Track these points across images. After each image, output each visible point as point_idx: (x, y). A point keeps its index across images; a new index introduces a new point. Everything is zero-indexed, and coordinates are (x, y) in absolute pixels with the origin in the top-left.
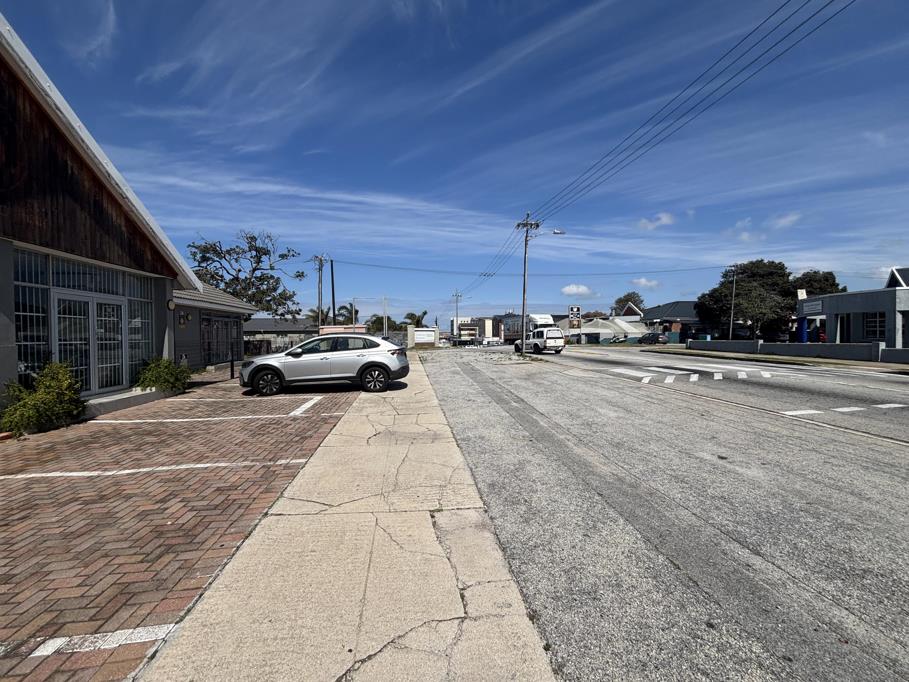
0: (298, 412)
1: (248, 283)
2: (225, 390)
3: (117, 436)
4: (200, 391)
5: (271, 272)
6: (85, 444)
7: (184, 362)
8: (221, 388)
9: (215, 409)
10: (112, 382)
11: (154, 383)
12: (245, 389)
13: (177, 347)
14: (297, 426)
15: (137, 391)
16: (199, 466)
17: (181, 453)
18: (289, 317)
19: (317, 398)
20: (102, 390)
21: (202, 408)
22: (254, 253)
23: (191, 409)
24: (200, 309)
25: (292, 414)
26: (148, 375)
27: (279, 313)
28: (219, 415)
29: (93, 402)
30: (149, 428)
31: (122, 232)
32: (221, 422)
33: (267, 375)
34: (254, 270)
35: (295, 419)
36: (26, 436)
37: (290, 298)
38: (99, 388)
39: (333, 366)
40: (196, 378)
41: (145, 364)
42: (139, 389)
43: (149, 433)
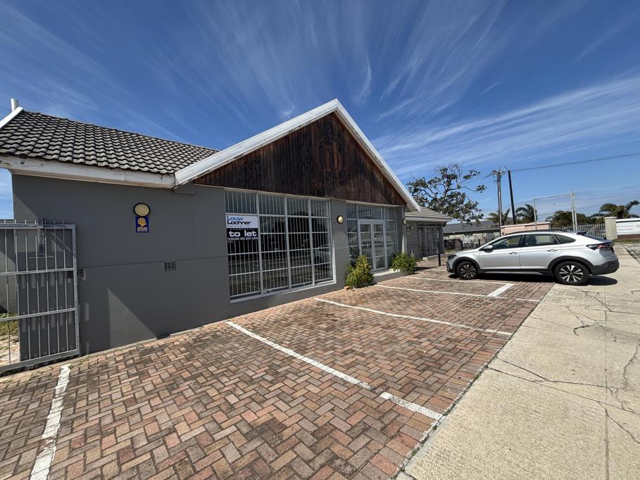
0: (494, 294)
1: (443, 201)
2: (437, 273)
3: (387, 295)
4: (422, 273)
5: (458, 190)
6: (376, 296)
7: (413, 255)
8: (434, 272)
9: (434, 285)
10: (381, 266)
11: (399, 266)
12: (450, 274)
13: (408, 246)
14: (497, 306)
15: (391, 271)
16: (432, 321)
17: (420, 311)
18: (474, 221)
19: (509, 285)
20: (378, 269)
21: (426, 284)
22: (446, 179)
23: (420, 284)
24: (417, 222)
25: (490, 295)
26: (396, 262)
27: (466, 219)
28: (437, 290)
29: (375, 275)
30: (400, 292)
31: (381, 186)
32: (440, 295)
33: (466, 265)
34: (447, 191)
35: (493, 299)
36: (354, 289)
37: (474, 207)
38: (377, 268)
39: (521, 260)
40: (419, 264)
41: (395, 256)
42: (392, 270)
43: (402, 296)
